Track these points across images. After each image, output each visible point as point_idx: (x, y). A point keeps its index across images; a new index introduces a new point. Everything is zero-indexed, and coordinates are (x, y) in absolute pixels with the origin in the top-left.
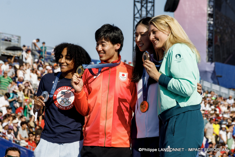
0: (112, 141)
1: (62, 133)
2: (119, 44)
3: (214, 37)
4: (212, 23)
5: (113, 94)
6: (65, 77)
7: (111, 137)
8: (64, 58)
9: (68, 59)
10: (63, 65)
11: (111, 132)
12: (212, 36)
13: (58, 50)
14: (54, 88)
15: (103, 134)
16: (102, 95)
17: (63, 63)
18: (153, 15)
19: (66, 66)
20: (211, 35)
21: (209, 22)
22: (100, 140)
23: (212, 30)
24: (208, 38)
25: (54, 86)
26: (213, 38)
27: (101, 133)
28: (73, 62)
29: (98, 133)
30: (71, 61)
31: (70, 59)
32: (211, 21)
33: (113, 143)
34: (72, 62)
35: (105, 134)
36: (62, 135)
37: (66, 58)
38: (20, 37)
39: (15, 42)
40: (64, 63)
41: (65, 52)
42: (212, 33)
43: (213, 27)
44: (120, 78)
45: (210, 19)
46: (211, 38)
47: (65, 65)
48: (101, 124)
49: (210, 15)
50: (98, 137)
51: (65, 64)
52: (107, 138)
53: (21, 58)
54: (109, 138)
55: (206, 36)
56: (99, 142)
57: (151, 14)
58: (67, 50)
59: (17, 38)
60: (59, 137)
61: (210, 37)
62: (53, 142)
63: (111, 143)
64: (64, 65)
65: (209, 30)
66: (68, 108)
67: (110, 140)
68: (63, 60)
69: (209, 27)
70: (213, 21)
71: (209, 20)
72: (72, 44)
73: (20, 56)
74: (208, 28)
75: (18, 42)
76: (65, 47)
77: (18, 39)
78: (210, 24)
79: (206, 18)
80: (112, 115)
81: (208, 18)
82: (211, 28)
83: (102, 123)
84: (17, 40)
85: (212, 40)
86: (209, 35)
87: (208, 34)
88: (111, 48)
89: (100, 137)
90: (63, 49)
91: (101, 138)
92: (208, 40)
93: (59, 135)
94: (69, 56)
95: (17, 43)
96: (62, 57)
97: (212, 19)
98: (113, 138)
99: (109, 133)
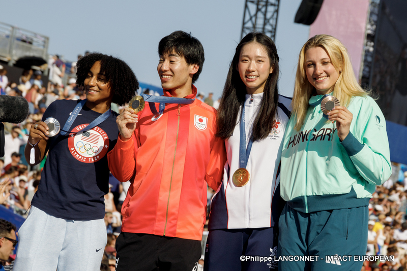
0: (177, 227)
1: (74, 203)
2: (196, 66)
3: (372, 74)
4: (371, 49)
5: (183, 149)
6: (93, 109)
7: (176, 221)
8: (95, 77)
9: (102, 79)
10: (91, 90)
11: (177, 213)
12: (369, 72)
13: (86, 64)
14: (69, 121)
15: (163, 216)
16: (166, 151)
17: (92, 86)
18: (274, 26)
19: (97, 91)
20: (367, 69)
21: (366, 48)
22: (157, 223)
23: (370, 63)
24: (361, 74)
25: (70, 120)
26: (370, 75)
27: (159, 213)
28: (110, 86)
29: (154, 213)
30: (107, 84)
31: (105, 81)
32: (370, 46)
33: (178, 231)
34: (108, 86)
35: (167, 215)
36: (74, 206)
37: (99, 79)
38: (47, 39)
39: (39, 45)
40: (94, 86)
41: (97, 68)
42: (370, 68)
43: (372, 56)
44: (196, 124)
45: (369, 43)
46: (367, 75)
47: (95, 90)
48: (161, 198)
49: (370, 37)
50: (154, 219)
51: (96, 88)
52: (170, 222)
53: (46, 73)
54: (173, 222)
55: (360, 71)
56: (155, 228)
57: (272, 25)
58: (102, 65)
59: (43, 39)
60: (67, 208)
61: (365, 73)
62: (58, 216)
63: (175, 230)
64: (93, 90)
65: (365, 61)
66: (91, 160)
67: (175, 225)
68: (93, 81)
69: (366, 56)
70: (373, 47)
71: (366, 45)
72: (109, 55)
73: (44, 70)
74: (363, 58)
75: (44, 46)
76: (97, 60)
77: (44, 42)
78: (367, 52)
79: (363, 40)
80: (180, 184)
81: (365, 41)
82: (369, 59)
83: (163, 196)
84: (42, 43)
85: (368, 78)
86: (364, 70)
87: (362, 68)
88: (183, 69)
89: (157, 219)
90: (94, 62)
91: (159, 221)
92: (361, 78)
93: (69, 205)
94: (104, 75)
95: (41, 48)
96: (92, 76)
97: (372, 44)
98: (179, 223)
99: (173, 214)
